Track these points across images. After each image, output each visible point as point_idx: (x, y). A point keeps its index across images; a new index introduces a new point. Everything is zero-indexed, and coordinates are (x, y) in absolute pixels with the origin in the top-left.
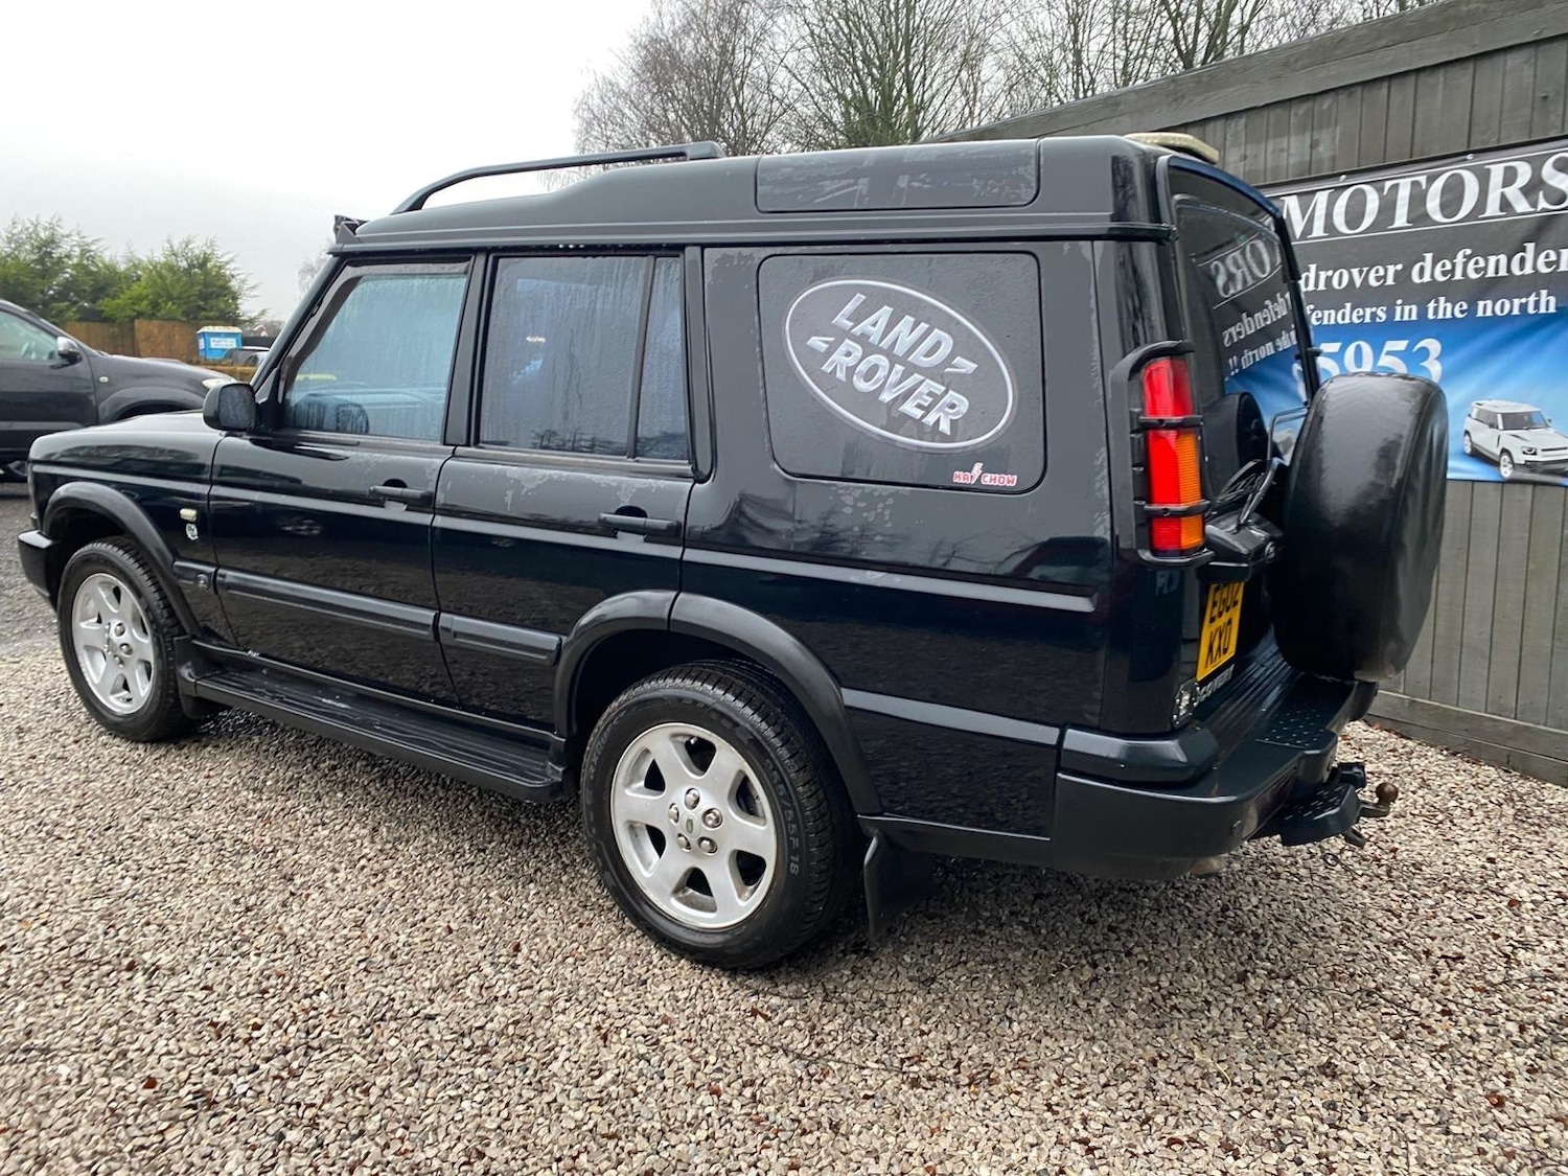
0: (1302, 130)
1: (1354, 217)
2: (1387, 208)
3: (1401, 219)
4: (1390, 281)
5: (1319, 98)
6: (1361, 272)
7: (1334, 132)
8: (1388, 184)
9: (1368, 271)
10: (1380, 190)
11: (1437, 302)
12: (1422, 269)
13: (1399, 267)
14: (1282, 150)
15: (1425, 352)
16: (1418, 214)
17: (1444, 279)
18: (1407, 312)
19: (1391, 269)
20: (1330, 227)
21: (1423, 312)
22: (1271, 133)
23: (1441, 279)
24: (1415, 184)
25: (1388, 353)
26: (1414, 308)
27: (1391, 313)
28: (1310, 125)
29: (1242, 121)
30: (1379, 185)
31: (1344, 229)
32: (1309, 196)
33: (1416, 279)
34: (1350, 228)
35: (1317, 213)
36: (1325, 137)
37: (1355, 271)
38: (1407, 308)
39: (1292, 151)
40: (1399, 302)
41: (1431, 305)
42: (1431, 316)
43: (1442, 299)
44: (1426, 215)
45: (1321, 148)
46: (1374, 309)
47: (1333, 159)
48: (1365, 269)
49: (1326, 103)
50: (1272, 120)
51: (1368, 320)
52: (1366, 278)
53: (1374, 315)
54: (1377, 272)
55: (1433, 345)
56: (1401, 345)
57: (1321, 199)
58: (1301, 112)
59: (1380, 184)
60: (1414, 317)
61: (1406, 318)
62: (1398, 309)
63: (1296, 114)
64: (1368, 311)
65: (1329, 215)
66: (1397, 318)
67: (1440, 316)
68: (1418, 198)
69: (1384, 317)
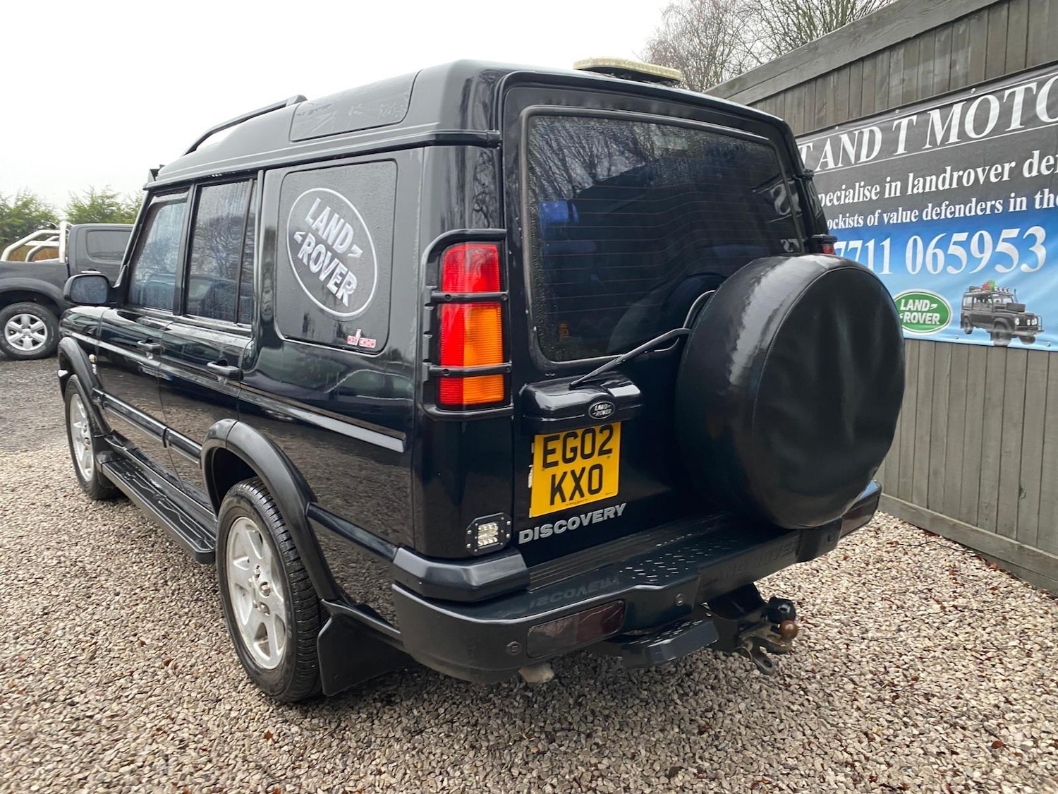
0: (943, 53)
1: (980, 124)
2: (1006, 113)
3: (1016, 123)
4: (1006, 178)
5: (955, 25)
6: (984, 171)
7: (967, 52)
8: (1007, 92)
9: (990, 170)
10: (1000, 99)
11: (1043, 193)
12: (1031, 165)
13: (1013, 164)
14: (929, 72)
15: (1033, 238)
16: (1029, 117)
17: (1049, 172)
18: (1019, 204)
19: (1007, 166)
20: (962, 134)
21: (1031, 202)
22: (921, 59)
23: (1045, 172)
24: (1028, 90)
25: (1004, 240)
26: (1024, 199)
27: (1006, 205)
28: (950, 48)
29: (902, 51)
30: (999, 94)
31: (973, 135)
32: (948, 109)
33: (1026, 174)
34: (977, 134)
35: (953, 123)
36: (960, 57)
37: (979, 170)
38: (1019, 200)
39: (936, 72)
40: (1013, 195)
41: (1038, 197)
42: (1037, 206)
43: (1046, 191)
44: (1036, 117)
45: (958, 67)
46: (993, 203)
47: (966, 75)
48: (987, 168)
49: (962, 28)
50: (922, 47)
51: (988, 212)
52: (988, 177)
53: (993, 207)
54: (996, 170)
55: (1039, 232)
56: (1014, 233)
57: (957, 109)
58: (943, 39)
59: (1002, 93)
60: (1024, 208)
61: (1018, 209)
62: (1012, 201)
63: (939, 41)
64: (989, 204)
65: (962, 124)
66: (1011, 209)
67: (1045, 206)
68: (1030, 102)
69: (1000, 208)
